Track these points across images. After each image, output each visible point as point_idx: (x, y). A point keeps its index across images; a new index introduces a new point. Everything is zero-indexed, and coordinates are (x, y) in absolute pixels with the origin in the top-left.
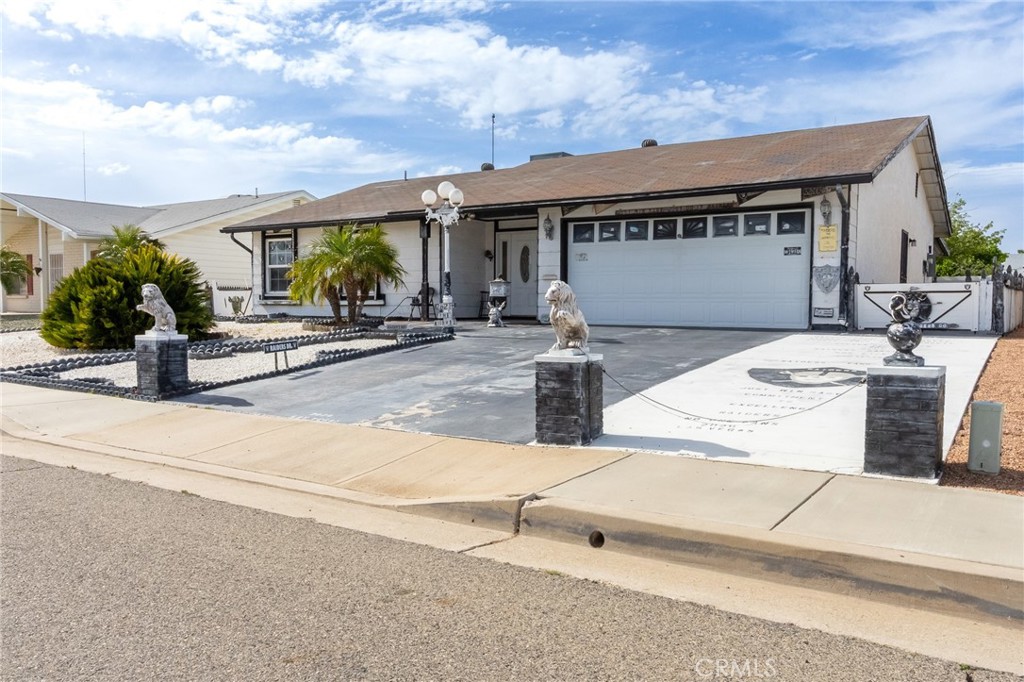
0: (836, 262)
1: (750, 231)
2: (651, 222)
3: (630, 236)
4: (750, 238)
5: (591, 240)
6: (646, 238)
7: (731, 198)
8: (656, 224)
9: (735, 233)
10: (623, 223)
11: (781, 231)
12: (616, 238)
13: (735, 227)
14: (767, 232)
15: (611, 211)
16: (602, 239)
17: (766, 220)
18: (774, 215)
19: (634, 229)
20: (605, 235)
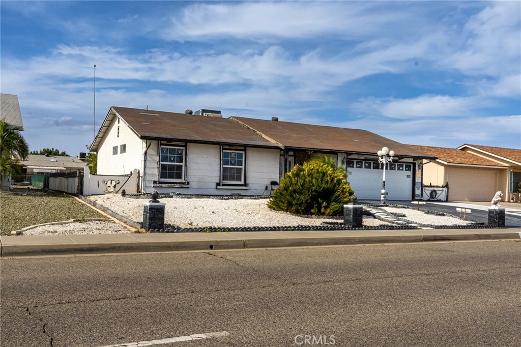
0: (420, 181)
1: (399, 169)
2: (372, 162)
3: (366, 167)
4: (398, 171)
5: (353, 167)
6: (370, 168)
7: (397, 158)
8: (374, 163)
9: (395, 169)
10: (364, 162)
11: (406, 170)
12: (361, 167)
13: (395, 167)
14: (402, 170)
15: (363, 158)
16: (357, 167)
17: (402, 166)
18: (404, 164)
19: (367, 165)
20: (358, 166)
